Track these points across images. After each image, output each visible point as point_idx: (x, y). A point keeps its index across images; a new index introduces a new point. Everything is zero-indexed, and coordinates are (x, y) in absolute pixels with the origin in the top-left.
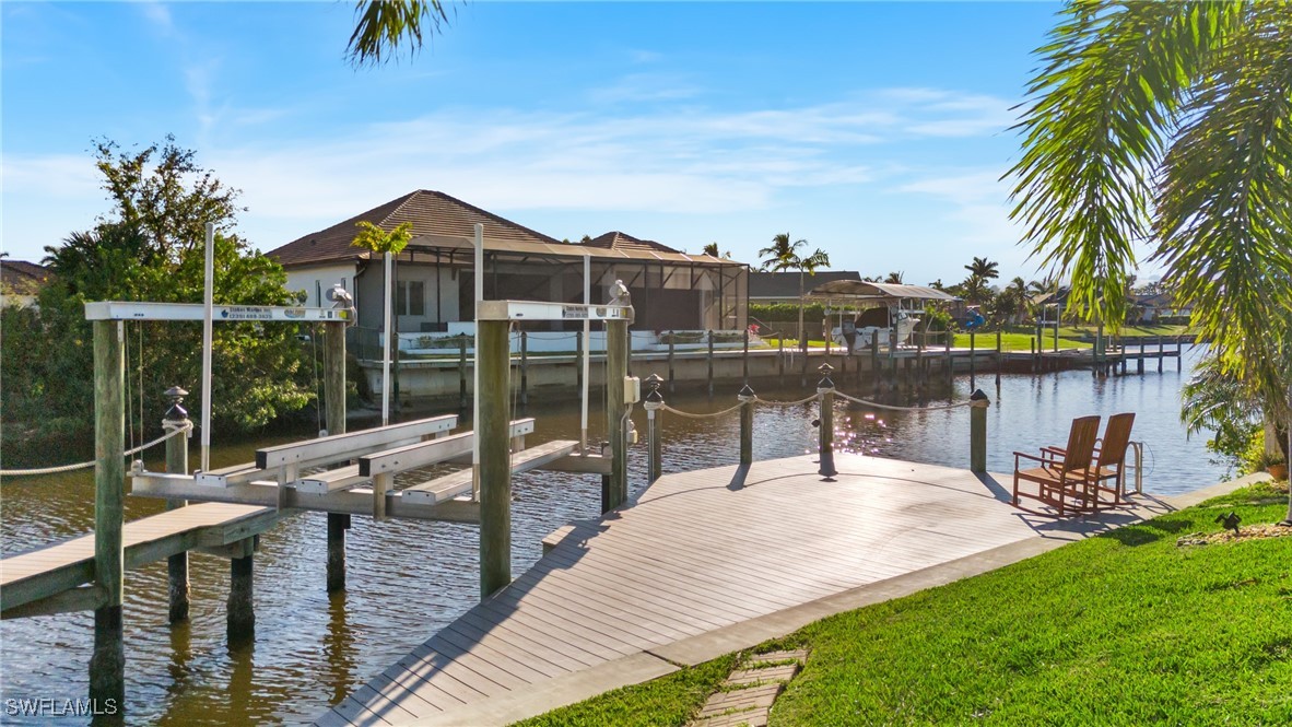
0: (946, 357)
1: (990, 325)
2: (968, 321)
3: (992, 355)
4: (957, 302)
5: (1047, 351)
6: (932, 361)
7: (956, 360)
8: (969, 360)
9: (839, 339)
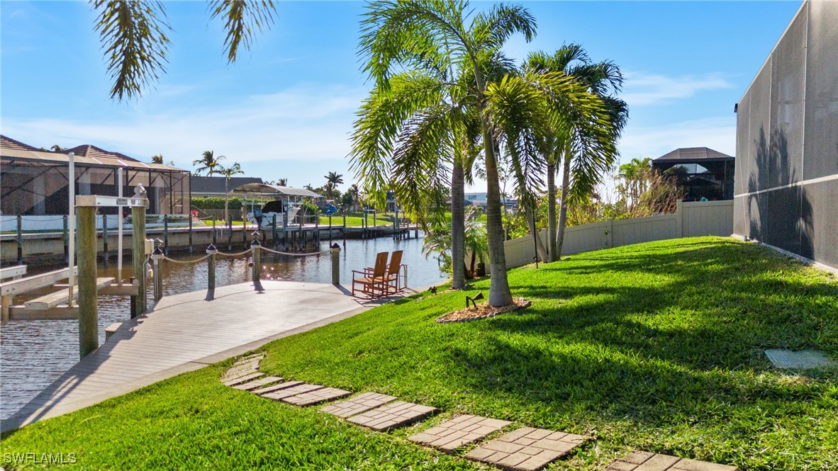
0: (316, 230)
1: (340, 212)
2: (327, 209)
3: (341, 229)
4: (321, 198)
5: (370, 226)
6: (308, 233)
7: (321, 232)
8: (328, 232)
9: (251, 220)
